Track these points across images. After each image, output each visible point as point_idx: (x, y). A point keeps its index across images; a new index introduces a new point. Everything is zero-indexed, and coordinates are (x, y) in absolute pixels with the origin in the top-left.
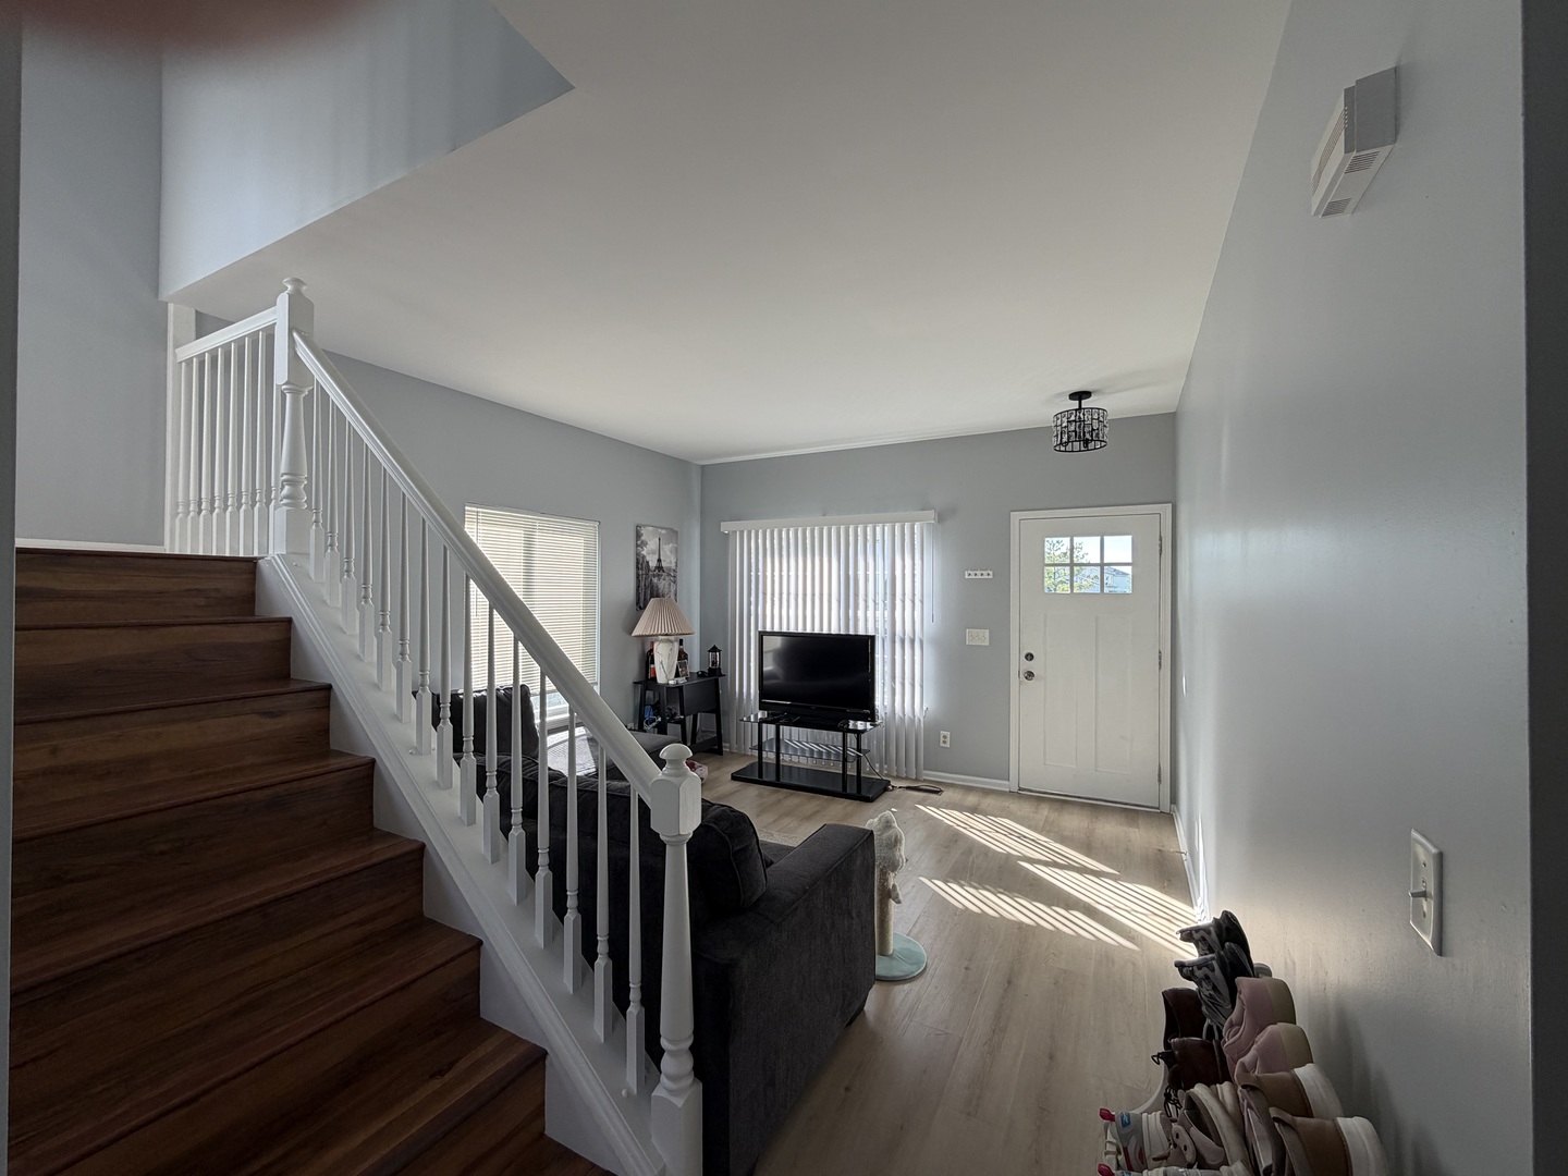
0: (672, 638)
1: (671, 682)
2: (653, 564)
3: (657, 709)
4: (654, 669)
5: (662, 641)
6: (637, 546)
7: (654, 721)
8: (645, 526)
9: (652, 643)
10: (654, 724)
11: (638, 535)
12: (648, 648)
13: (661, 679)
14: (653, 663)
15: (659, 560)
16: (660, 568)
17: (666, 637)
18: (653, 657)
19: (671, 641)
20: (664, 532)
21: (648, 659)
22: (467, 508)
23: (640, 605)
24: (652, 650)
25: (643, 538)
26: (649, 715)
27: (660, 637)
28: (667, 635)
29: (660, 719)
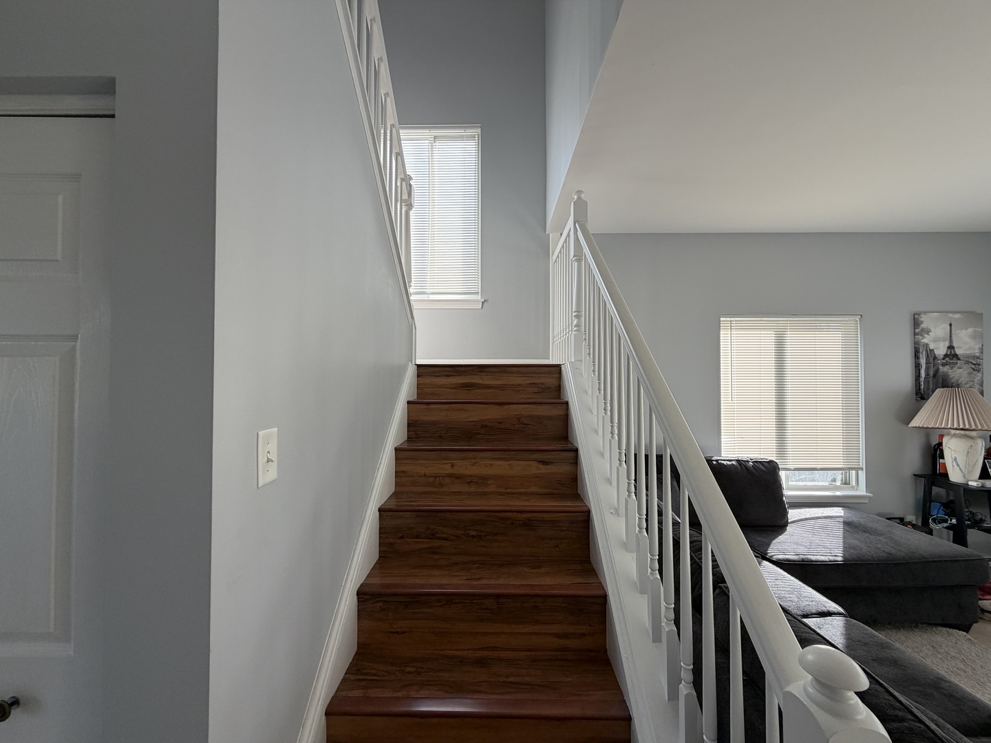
0: (974, 434)
1: (973, 484)
2: (941, 350)
3: (950, 508)
4: (944, 464)
5: (954, 435)
6: (915, 334)
7: (946, 521)
8: (925, 313)
9: (942, 436)
10: (945, 525)
11: (916, 323)
12: (935, 441)
13: (955, 476)
14: (943, 458)
15: (951, 347)
16: (952, 356)
17: (962, 432)
18: (942, 451)
19: (971, 438)
20: (957, 316)
21: (935, 453)
22: (721, 319)
23: (921, 395)
24: (940, 444)
25: (923, 326)
26: (937, 511)
27: (953, 432)
28: (962, 429)
29: (954, 521)
